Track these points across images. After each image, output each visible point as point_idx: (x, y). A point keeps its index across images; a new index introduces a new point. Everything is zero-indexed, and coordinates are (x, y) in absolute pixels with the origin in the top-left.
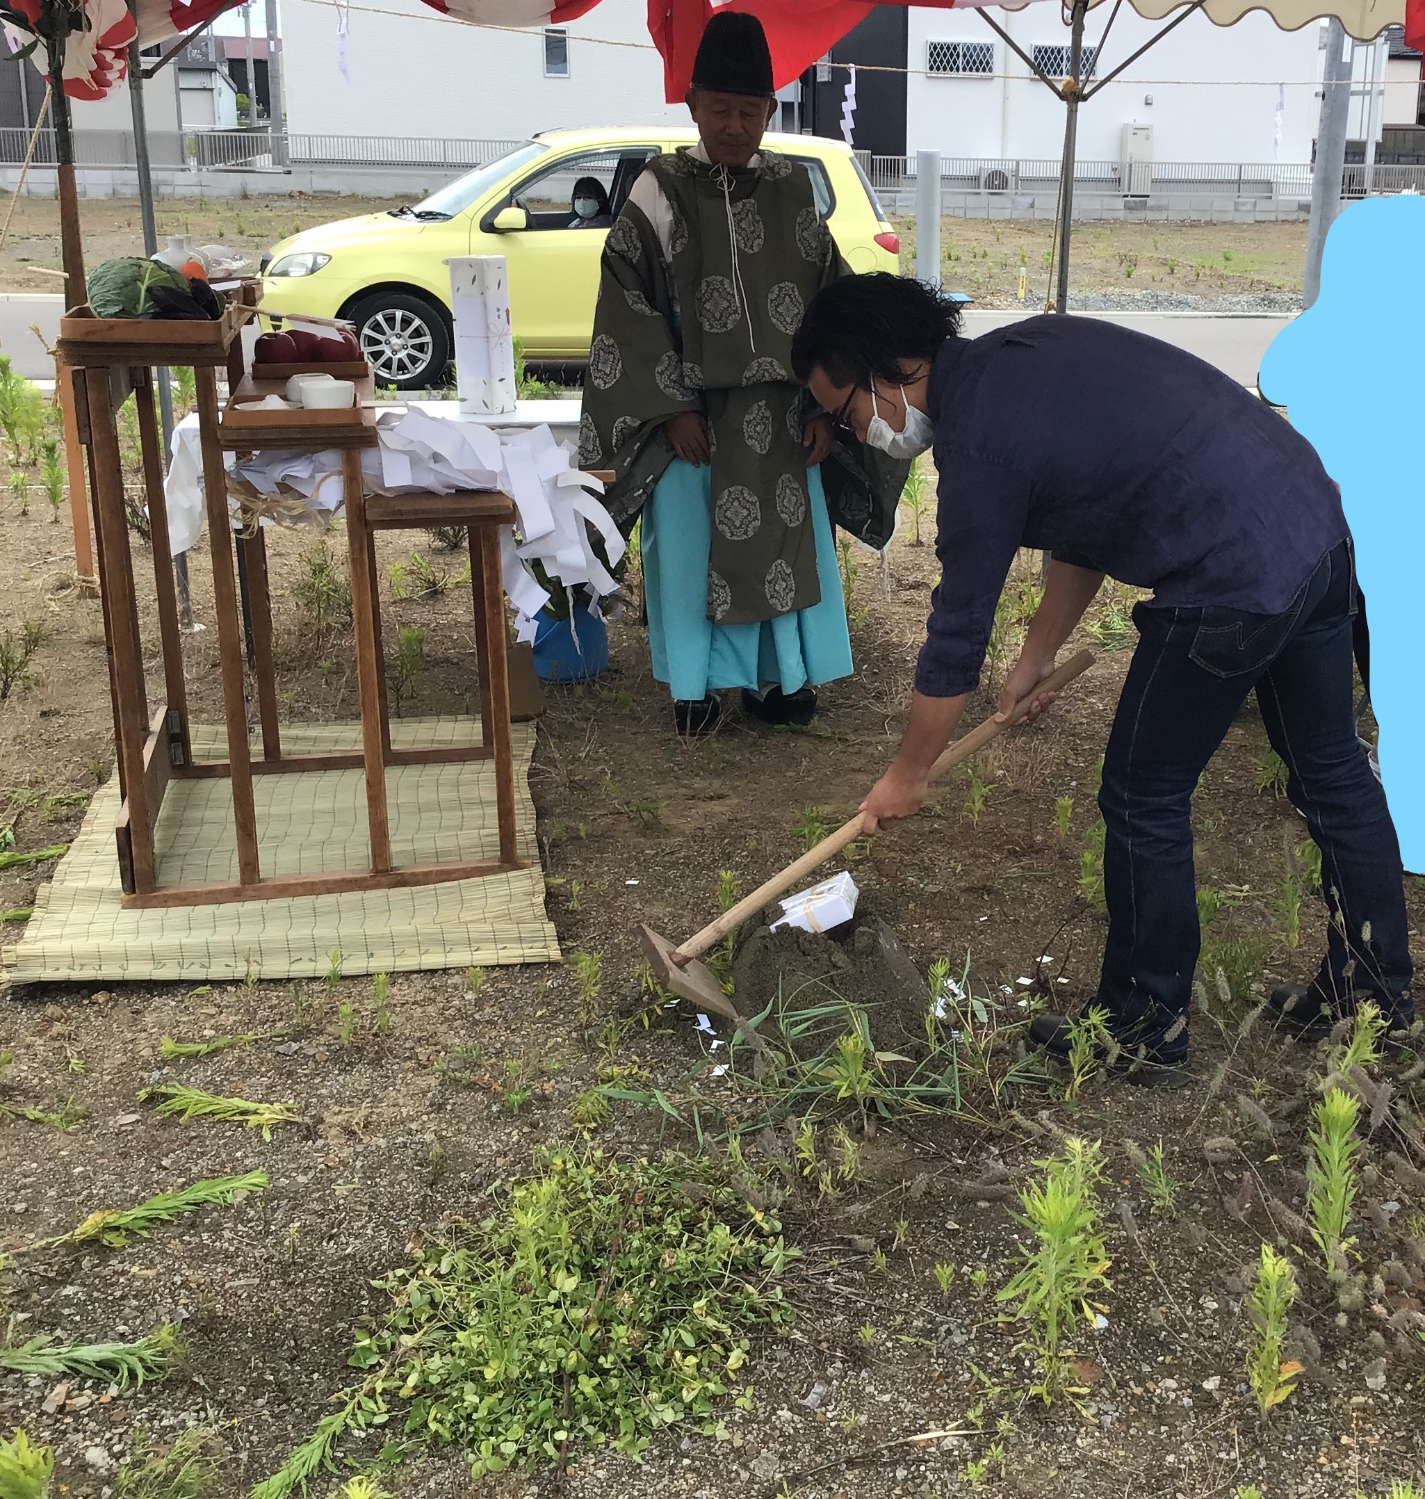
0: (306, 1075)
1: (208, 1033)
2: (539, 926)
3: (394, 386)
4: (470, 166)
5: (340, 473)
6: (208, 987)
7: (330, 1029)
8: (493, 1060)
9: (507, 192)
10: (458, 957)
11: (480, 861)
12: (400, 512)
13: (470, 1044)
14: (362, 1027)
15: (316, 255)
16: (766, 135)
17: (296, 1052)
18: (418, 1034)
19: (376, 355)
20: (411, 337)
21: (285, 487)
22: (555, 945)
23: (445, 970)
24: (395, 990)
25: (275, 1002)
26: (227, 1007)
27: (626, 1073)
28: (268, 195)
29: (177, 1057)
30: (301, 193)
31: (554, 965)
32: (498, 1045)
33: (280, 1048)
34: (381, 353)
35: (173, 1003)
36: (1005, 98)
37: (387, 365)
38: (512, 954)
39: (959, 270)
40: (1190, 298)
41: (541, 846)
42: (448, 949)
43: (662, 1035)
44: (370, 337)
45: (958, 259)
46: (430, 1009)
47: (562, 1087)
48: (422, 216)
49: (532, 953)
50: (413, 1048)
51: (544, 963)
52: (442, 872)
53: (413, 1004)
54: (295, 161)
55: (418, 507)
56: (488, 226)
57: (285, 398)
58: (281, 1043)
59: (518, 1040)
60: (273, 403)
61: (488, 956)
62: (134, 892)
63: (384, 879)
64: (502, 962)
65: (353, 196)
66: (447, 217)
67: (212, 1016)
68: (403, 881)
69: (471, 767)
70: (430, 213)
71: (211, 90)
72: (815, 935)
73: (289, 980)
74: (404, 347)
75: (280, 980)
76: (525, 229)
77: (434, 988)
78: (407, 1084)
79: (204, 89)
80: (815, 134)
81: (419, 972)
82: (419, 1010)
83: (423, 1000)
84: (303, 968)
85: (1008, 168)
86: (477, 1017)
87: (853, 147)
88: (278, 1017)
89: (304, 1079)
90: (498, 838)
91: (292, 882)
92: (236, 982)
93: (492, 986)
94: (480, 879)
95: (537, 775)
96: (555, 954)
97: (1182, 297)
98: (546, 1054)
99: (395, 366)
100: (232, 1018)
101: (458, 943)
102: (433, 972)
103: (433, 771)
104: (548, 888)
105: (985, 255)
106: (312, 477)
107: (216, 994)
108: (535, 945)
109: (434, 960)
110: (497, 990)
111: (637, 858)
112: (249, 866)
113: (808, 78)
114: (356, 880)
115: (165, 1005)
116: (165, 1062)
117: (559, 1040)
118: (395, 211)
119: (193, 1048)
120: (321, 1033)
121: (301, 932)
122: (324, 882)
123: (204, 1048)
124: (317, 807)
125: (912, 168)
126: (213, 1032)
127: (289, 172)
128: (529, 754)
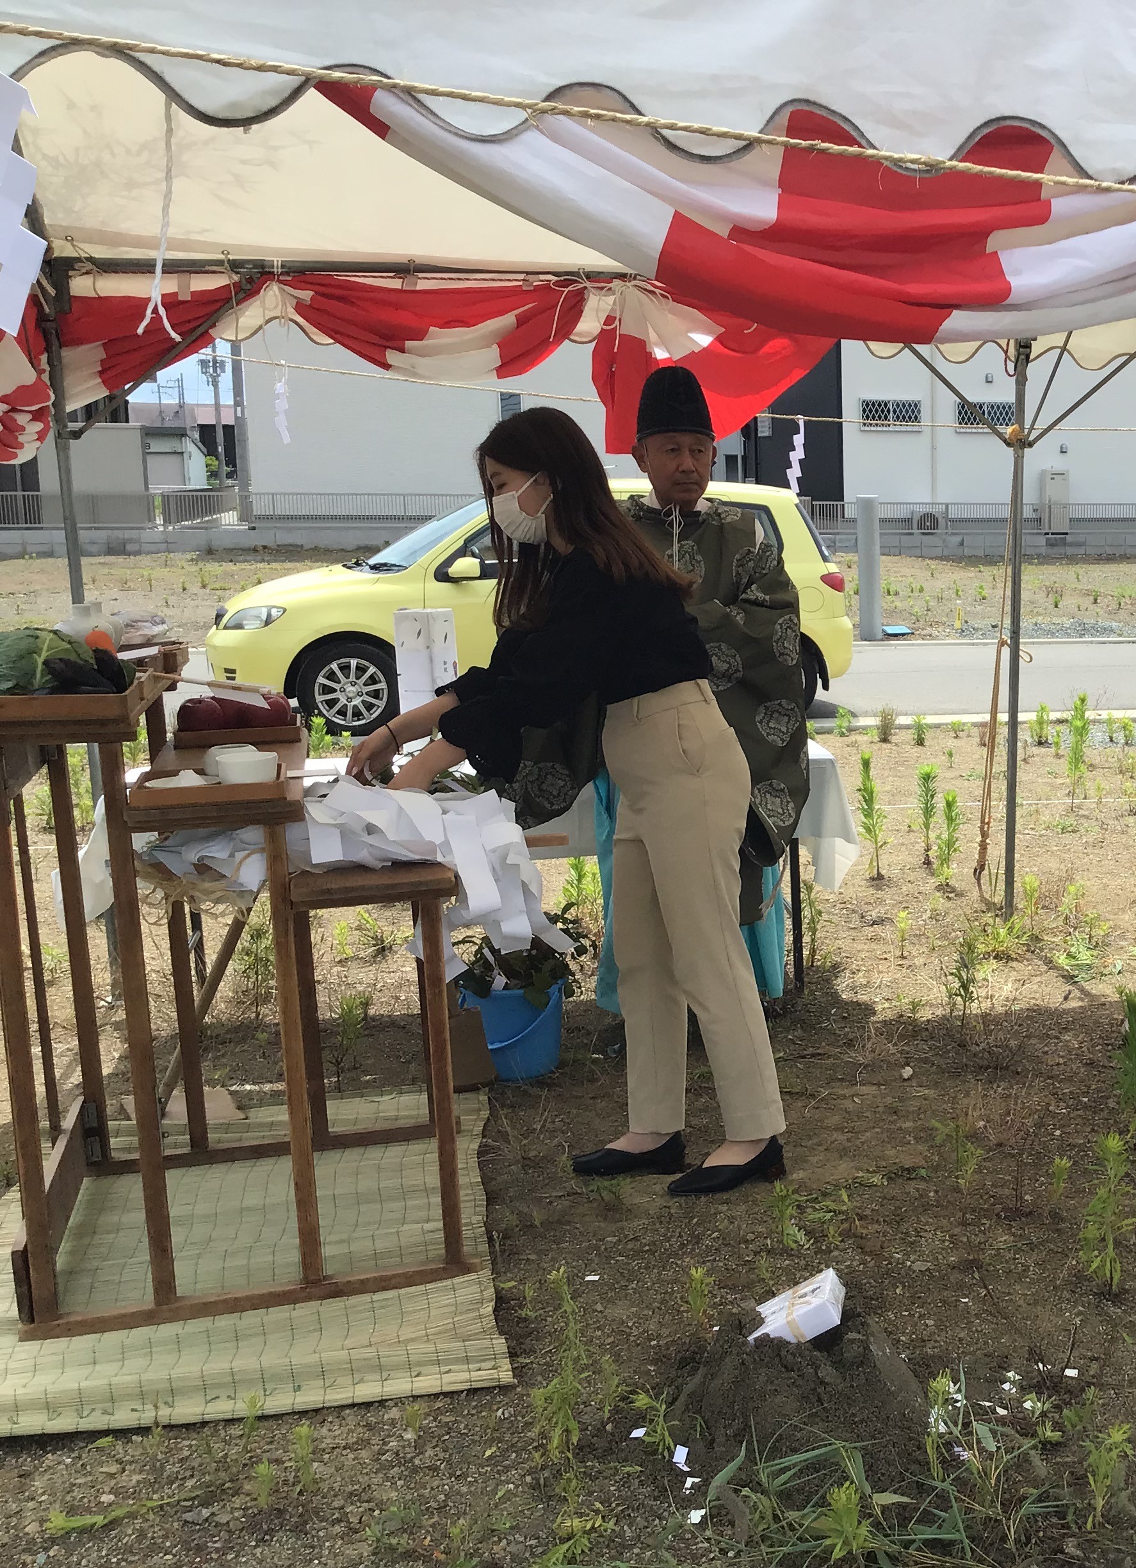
0: (217, 1550)
1: (106, 1498)
2: (487, 1343)
3: (348, 733)
4: (427, 518)
5: (262, 850)
6: (109, 1439)
7: (247, 1487)
8: (436, 1519)
9: (461, 543)
10: (399, 1386)
11: (422, 1264)
12: (329, 891)
13: (409, 1497)
14: (286, 1482)
15: (270, 608)
16: (711, 484)
17: (206, 1520)
18: (350, 1488)
19: (331, 703)
20: (365, 685)
21: (203, 868)
22: (506, 1364)
23: (382, 1403)
24: (324, 1431)
25: (186, 1453)
26: (131, 1463)
27: (589, 1526)
28: (232, 550)
29: (68, 1533)
30: (265, 547)
31: (504, 1389)
32: (442, 1497)
33: (188, 1516)
34: (336, 701)
35: (69, 1461)
36: (933, 448)
37: (342, 712)
38: (458, 1378)
39: (898, 604)
40: (1114, 624)
41: (491, 1240)
42: (385, 1375)
43: (629, 1474)
44: (324, 686)
45: (897, 594)
46: (364, 1454)
47: (512, 1548)
48: (375, 568)
49: (482, 1375)
50: (342, 1508)
51: (494, 1388)
52: (382, 1279)
53: (345, 1448)
54: (260, 518)
55: (348, 885)
56: (442, 575)
57: (200, 772)
58: (190, 1509)
59: (464, 1489)
60: (188, 779)
61: (428, 1383)
62: (32, 1321)
63: (314, 1291)
64: (446, 1389)
65: (316, 548)
66: (400, 568)
67: (112, 1476)
68: (338, 1291)
69: (416, 1147)
70: (385, 565)
71: (182, 453)
72: (799, 1345)
73: (204, 1424)
74: (360, 694)
75: (194, 1424)
76: (479, 578)
77: (369, 1427)
78: (336, 1555)
79: (175, 453)
80: (757, 483)
81: (353, 1405)
82: (351, 1456)
83: (357, 1443)
84: (222, 1408)
85: (938, 510)
86: (417, 1462)
87: (798, 495)
88: (188, 1473)
89: (215, 1556)
90: (442, 1234)
91: (212, 1299)
92: (143, 1431)
93: (435, 1420)
94: (422, 1287)
95: (487, 1152)
96: (506, 1375)
97: (1107, 624)
98: (496, 1506)
99: (350, 713)
100: (136, 1478)
101: (397, 1368)
102: (367, 1405)
103: (375, 1154)
104: (498, 1292)
105: (921, 590)
106: (232, 855)
107: (119, 1446)
108: (483, 1365)
109: (368, 1391)
110: (442, 1425)
111: (597, 1248)
112: (164, 1284)
113: (750, 431)
114: (284, 1293)
115: (59, 1462)
116: (53, 1541)
117: (511, 1486)
118: (349, 564)
119: (88, 1520)
120: (237, 1493)
121: (219, 1365)
122: (248, 1298)
123: (99, 1520)
124: (246, 1204)
125: (850, 512)
126: (112, 1497)
127: (254, 528)
128: (479, 1129)
